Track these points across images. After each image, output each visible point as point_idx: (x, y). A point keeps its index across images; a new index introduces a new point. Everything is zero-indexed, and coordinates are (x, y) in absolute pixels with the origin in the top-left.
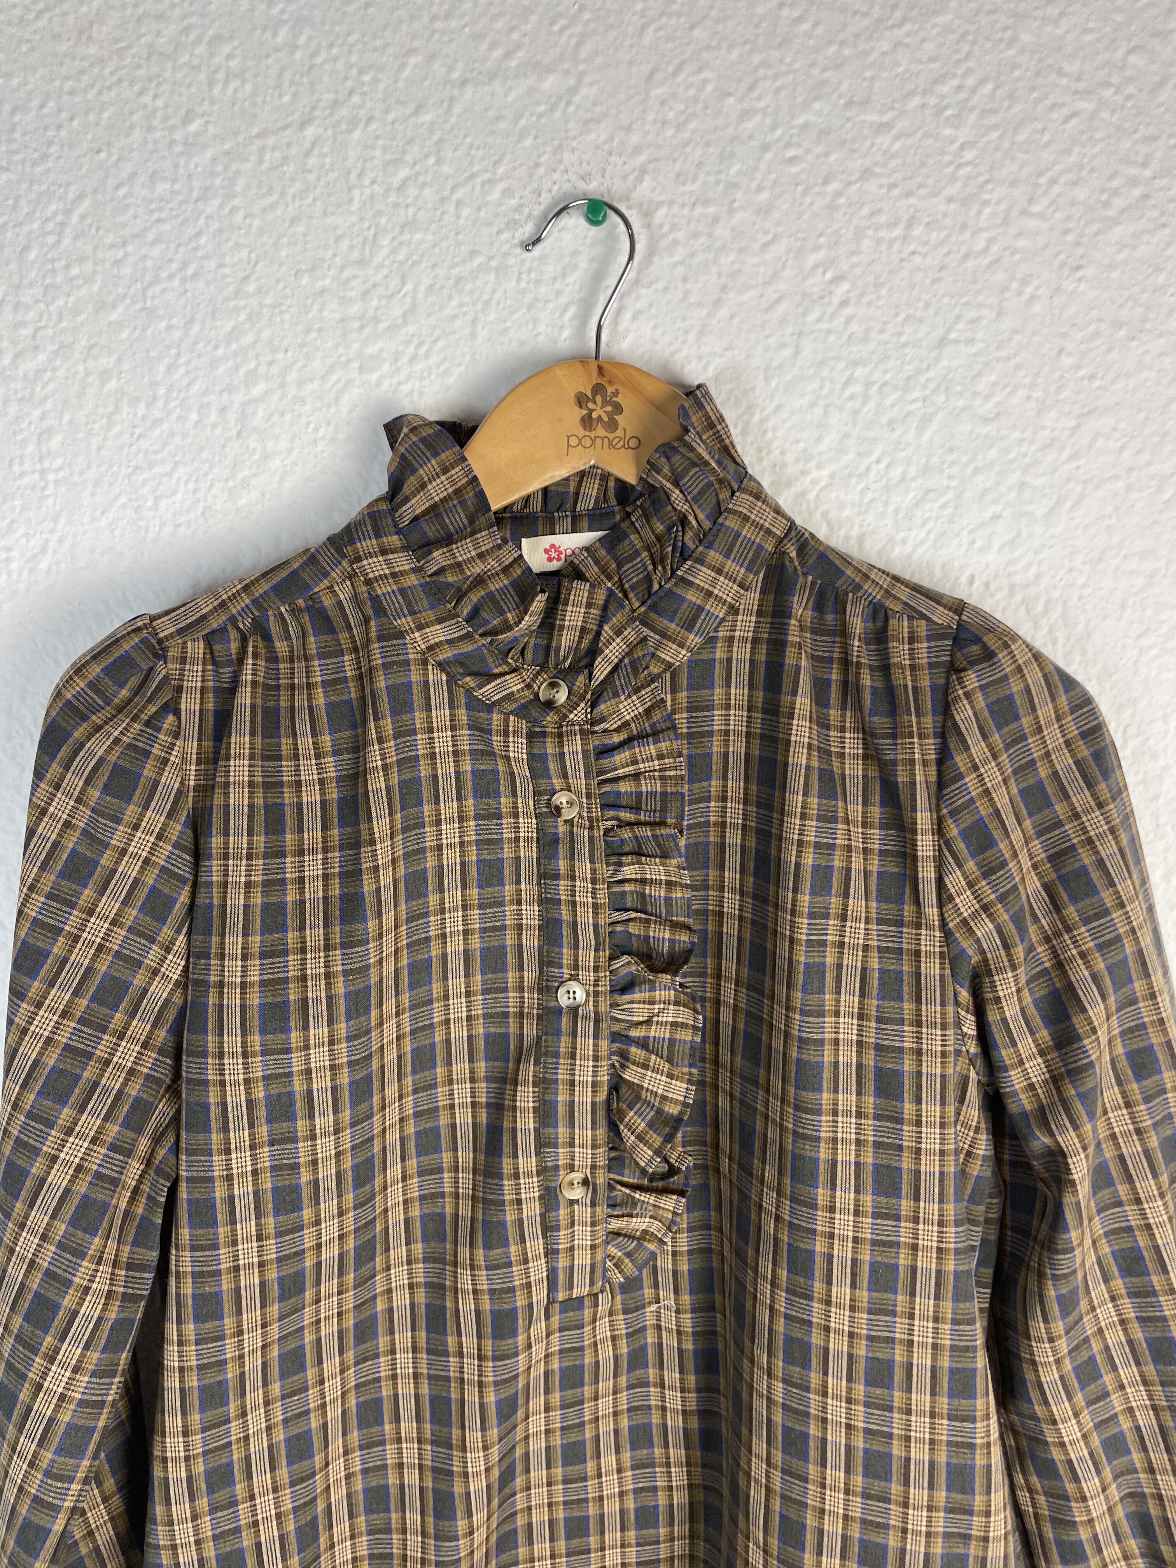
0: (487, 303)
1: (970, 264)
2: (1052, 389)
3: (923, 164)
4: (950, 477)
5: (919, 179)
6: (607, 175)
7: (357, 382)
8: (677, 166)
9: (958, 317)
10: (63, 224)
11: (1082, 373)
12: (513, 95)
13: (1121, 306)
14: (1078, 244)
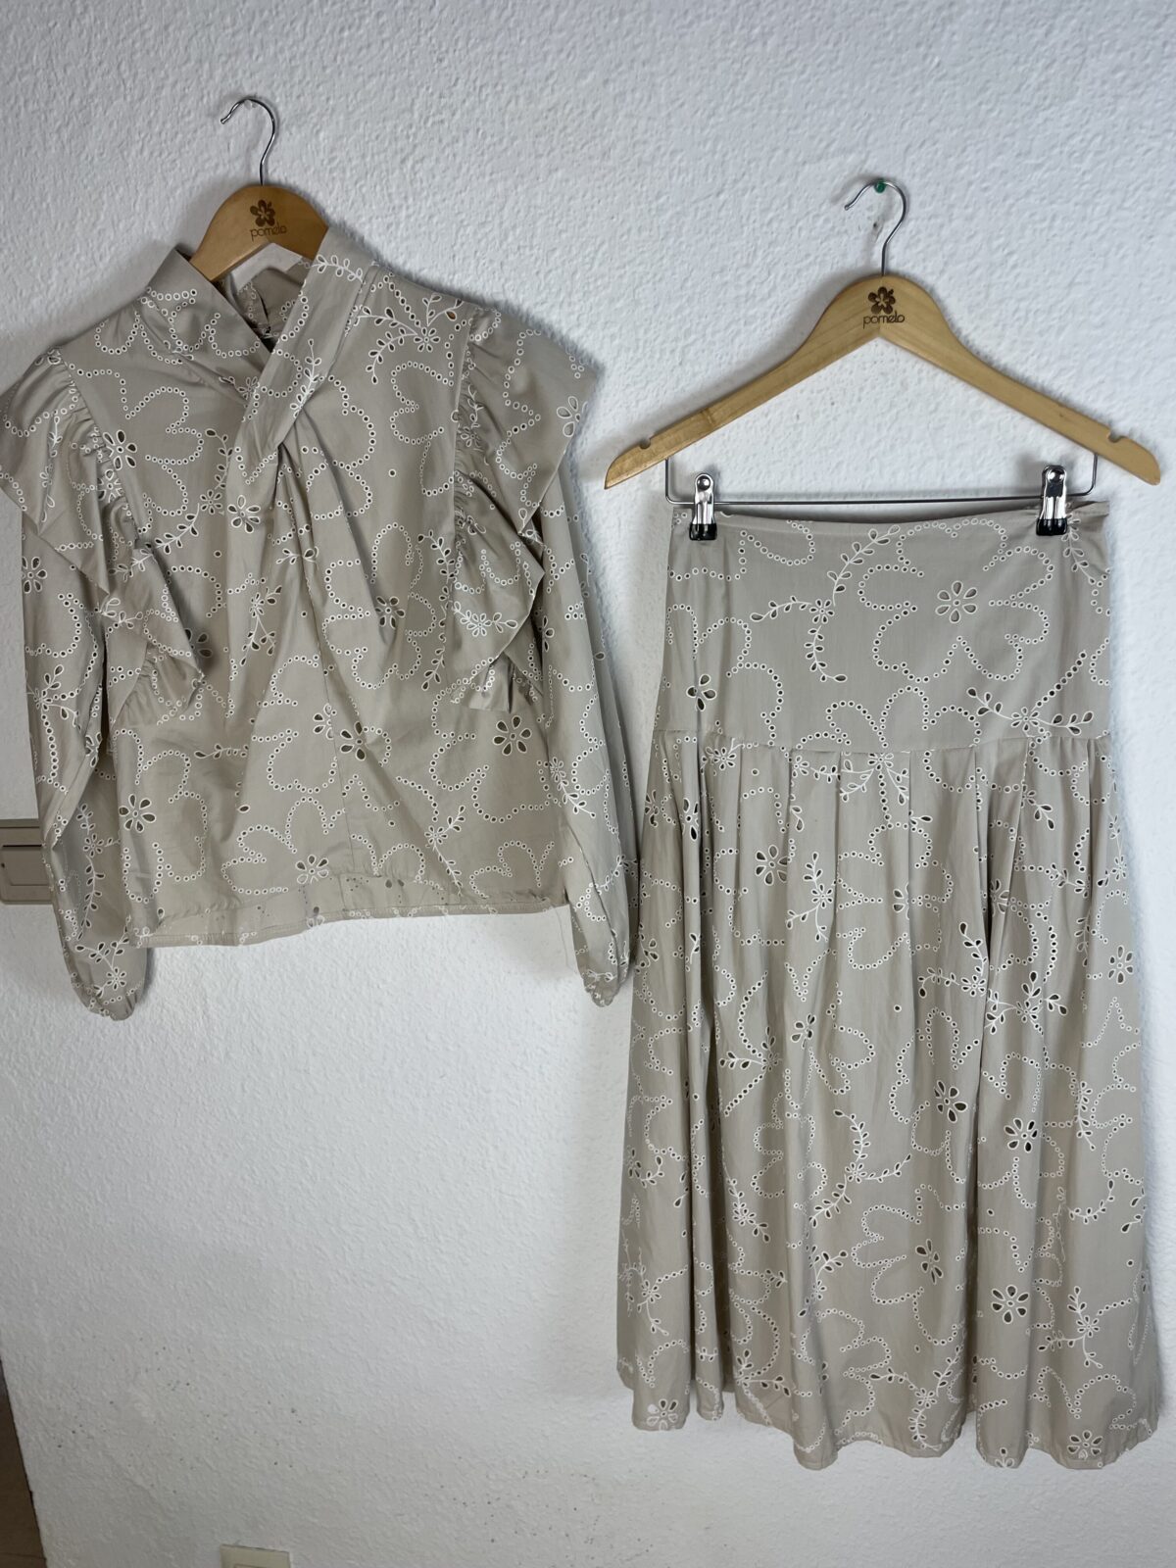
1: (1088, 239)
2: (1136, 307)
3: (1060, 185)
4: (1075, 361)
5: (1058, 194)
9: (1080, 271)
10: (593, 259)
11: (1153, 296)
14: (1151, 223)
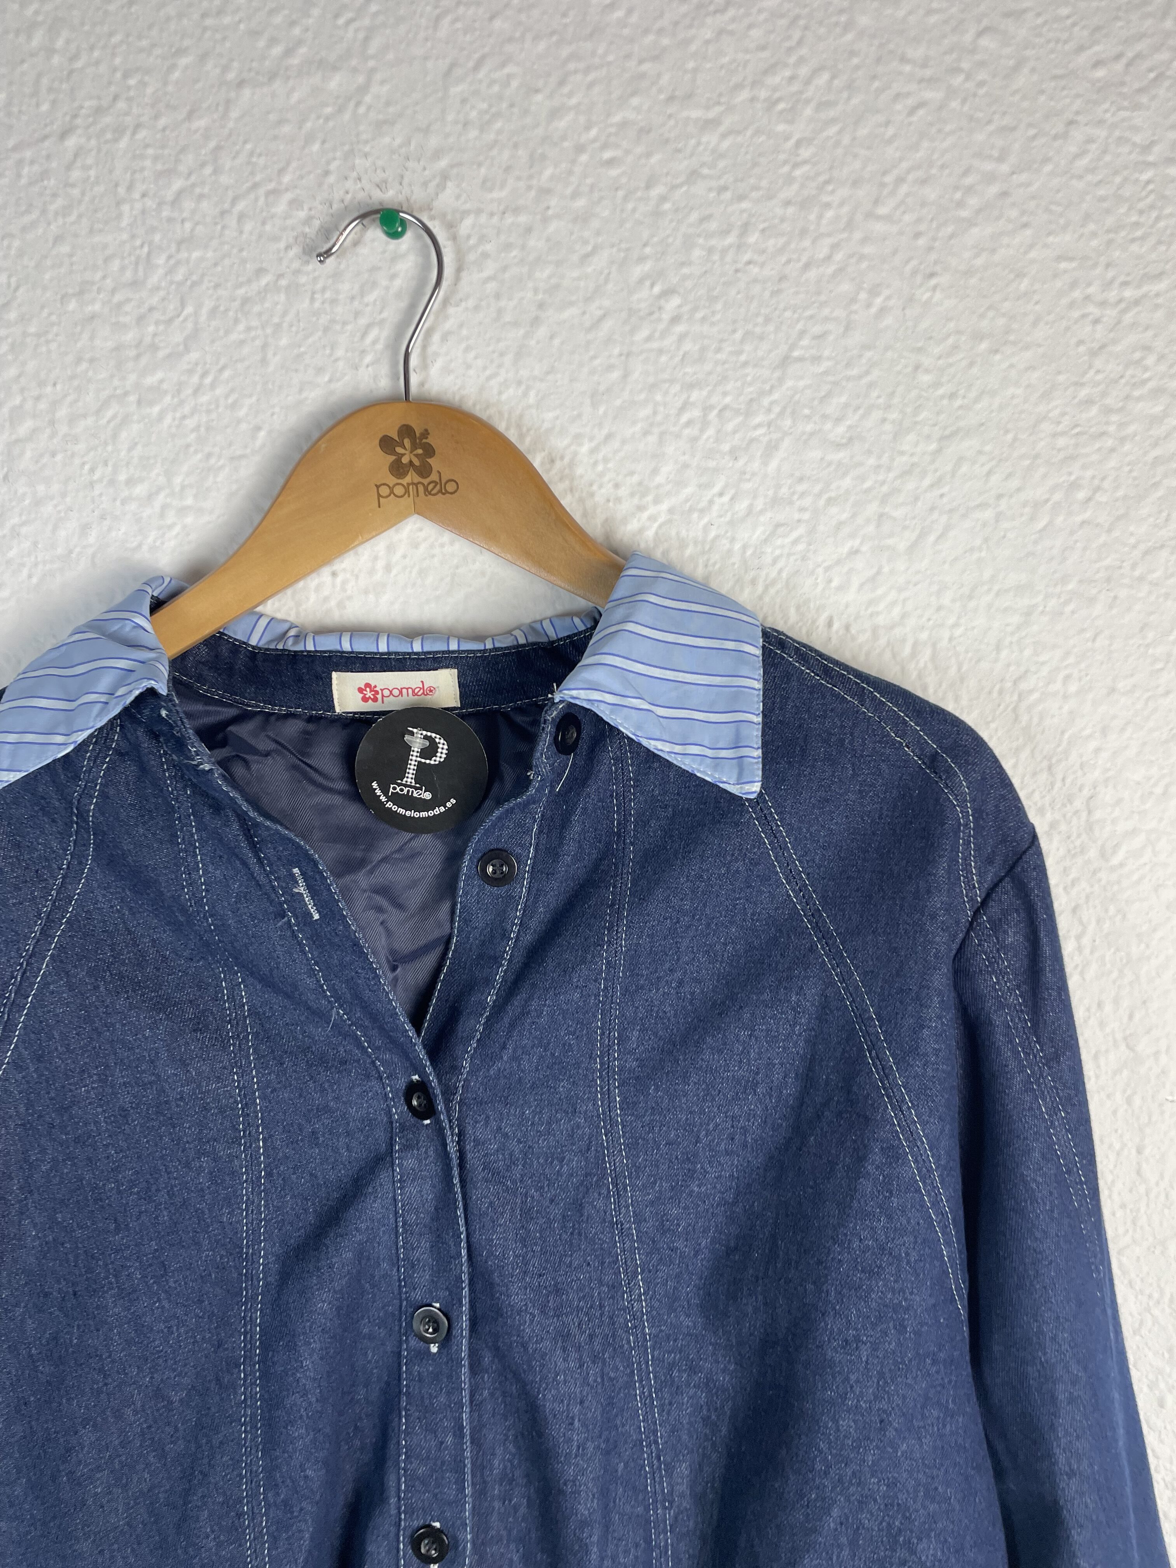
0: (278, 326)
1: (812, 274)
2: (909, 410)
3: (755, 164)
4: (802, 510)
5: (752, 181)
6: (406, 181)
7: (135, 417)
8: (483, 170)
9: (802, 333)
11: (941, 392)
12: (295, 97)
13: (982, 316)
14: (930, 249)
